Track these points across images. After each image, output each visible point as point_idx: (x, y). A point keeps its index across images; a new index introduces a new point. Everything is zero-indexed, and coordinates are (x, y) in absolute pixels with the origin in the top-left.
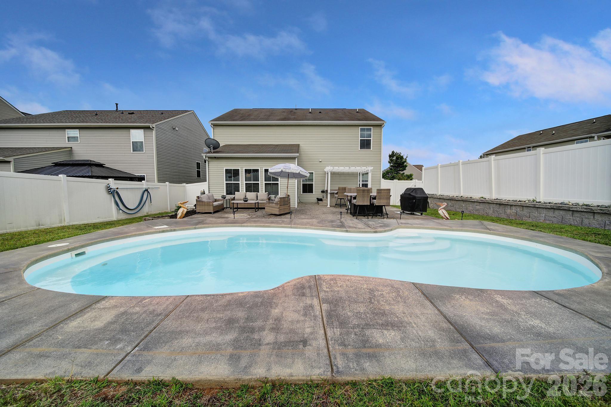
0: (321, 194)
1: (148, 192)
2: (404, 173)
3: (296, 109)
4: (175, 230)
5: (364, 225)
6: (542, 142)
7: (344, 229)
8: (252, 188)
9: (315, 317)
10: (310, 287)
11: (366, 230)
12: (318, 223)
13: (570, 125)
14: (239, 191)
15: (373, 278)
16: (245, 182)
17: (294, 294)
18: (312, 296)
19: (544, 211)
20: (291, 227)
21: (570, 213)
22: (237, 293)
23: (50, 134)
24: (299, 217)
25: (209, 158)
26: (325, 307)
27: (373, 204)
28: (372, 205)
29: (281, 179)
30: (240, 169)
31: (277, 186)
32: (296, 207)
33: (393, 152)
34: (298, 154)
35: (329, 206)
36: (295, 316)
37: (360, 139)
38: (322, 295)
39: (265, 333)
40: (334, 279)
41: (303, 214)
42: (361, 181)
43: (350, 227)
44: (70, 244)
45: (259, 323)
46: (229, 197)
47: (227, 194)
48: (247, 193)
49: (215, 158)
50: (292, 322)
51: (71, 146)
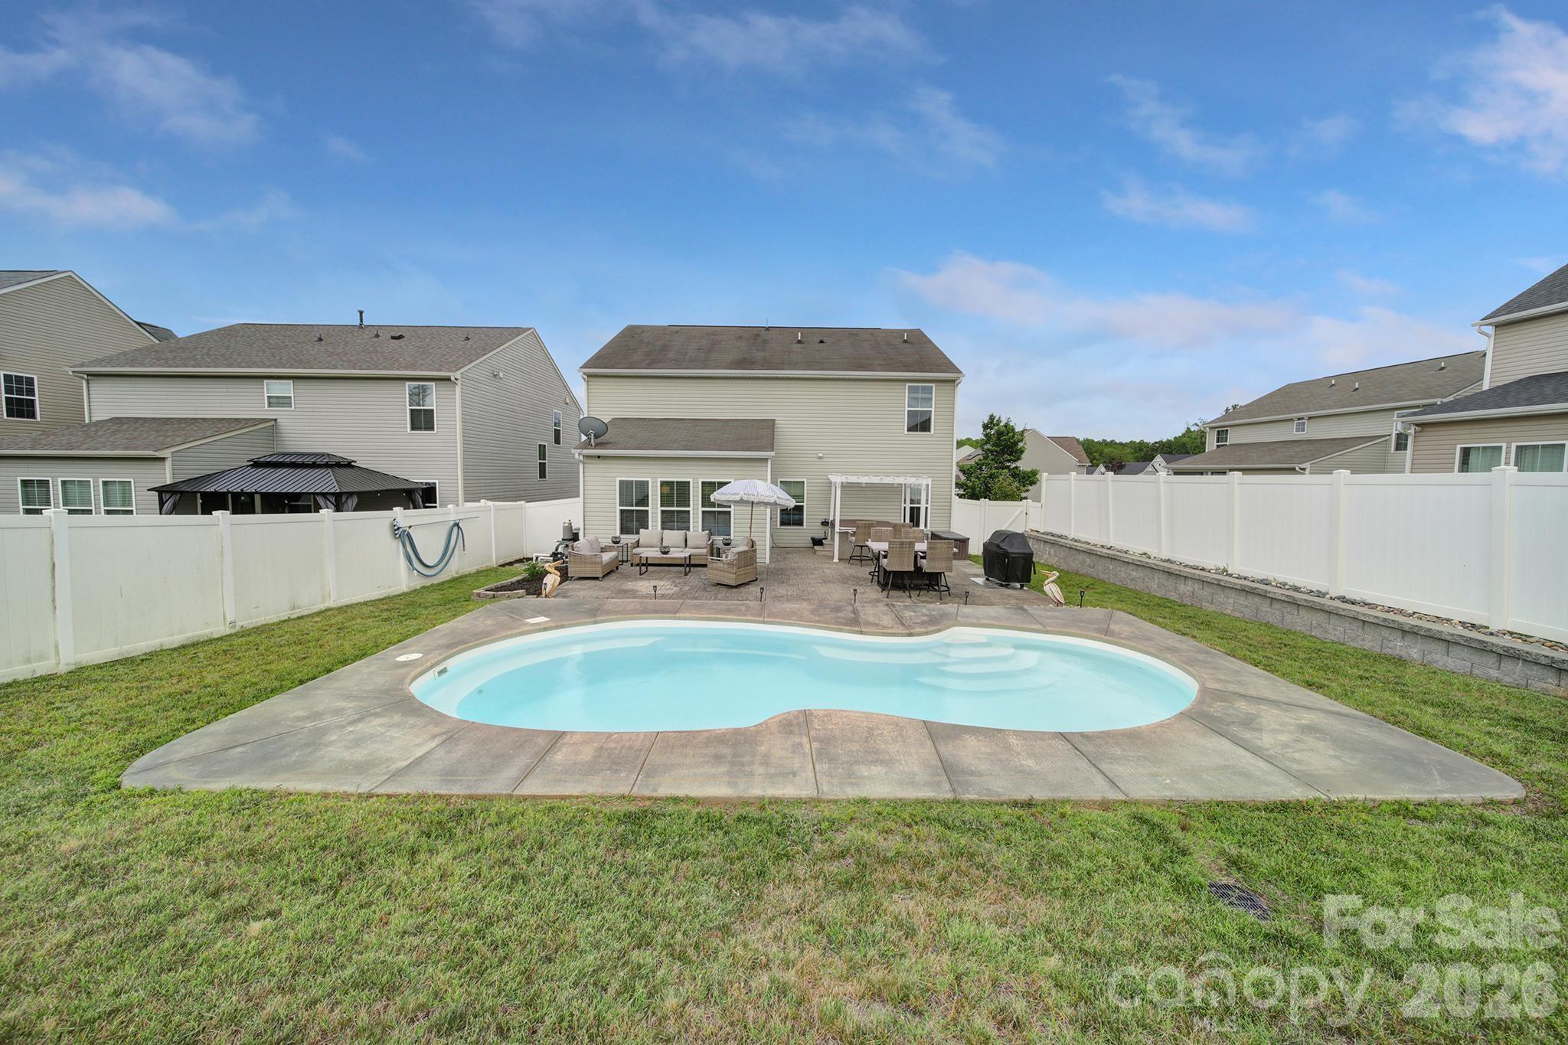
0: (821, 527)
1: (459, 528)
2: (1016, 468)
3: (768, 329)
4: (562, 627)
5: (893, 619)
6: (1330, 407)
7: (857, 629)
8: (675, 520)
9: (804, 754)
10: (799, 724)
11: (894, 631)
12: (813, 612)
13: (1394, 369)
14: (647, 528)
15: (877, 714)
16: (660, 509)
17: (780, 732)
18: (801, 734)
19: (1233, 594)
20: (764, 622)
21: (1268, 601)
22: (714, 730)
23: (229, 390)
24: (774, 590)
25: (586, 457)
26: (815, 745)
27: (921, 569)
28: (918, 569)
29: (737, 508)
30: (650, 480)
31: (727, 516)
32: (768, 561)
33: (992, 418)
34: (772, 454)
35: (836, 560)
36: (783, 753)
37: (907, 409)
38: (812, 733)
39: (755, 767)
40: (829, 714)
41: (783, 582)
42: (908, 501)
43: (868, 624)
44: (425, 655)
45: (746, 759)
46: (628, 539)
47: (622, 532)
48: (666, 532)
49: (599, 457)
50: (780, 758)
51: (274, 417)
